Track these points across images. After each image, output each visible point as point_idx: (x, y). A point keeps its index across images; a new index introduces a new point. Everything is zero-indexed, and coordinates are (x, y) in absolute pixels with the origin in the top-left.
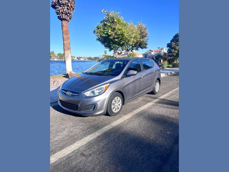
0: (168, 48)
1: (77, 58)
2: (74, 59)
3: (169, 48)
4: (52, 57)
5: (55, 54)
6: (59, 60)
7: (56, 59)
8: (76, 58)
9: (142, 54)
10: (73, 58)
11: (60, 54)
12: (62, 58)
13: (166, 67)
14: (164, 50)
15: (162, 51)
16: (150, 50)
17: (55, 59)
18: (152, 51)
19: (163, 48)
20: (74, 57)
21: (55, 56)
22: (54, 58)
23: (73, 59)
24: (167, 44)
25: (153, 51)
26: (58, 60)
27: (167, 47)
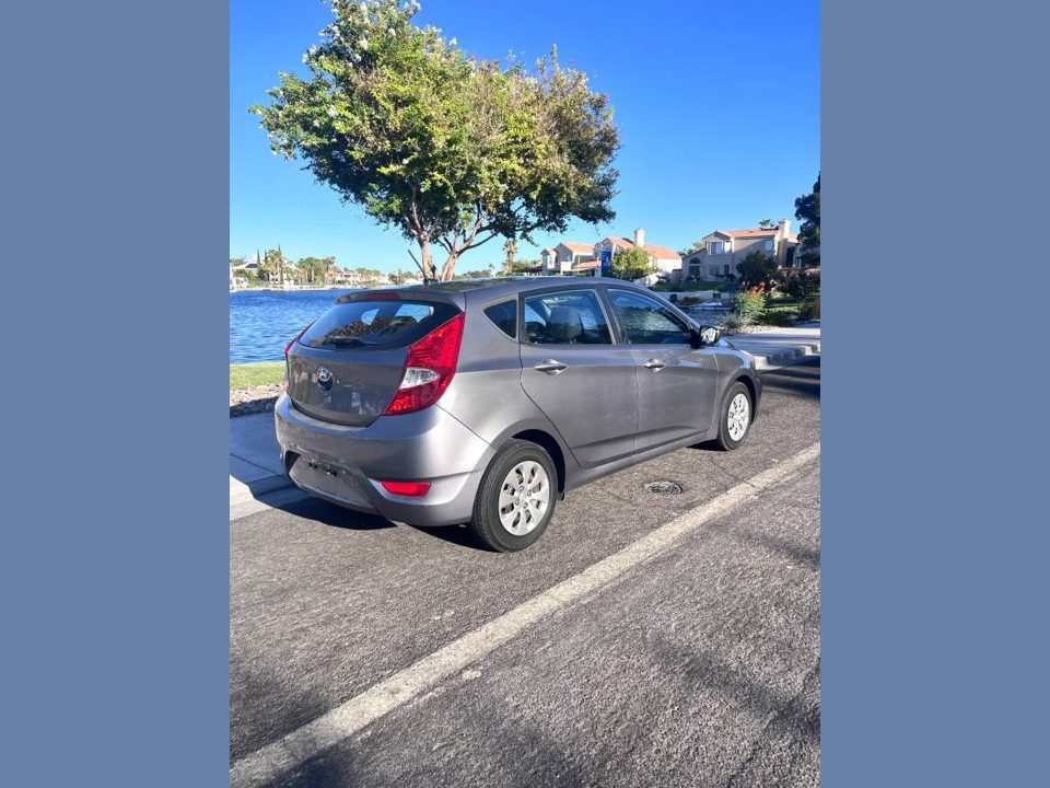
0: (803, 221)
1: (392, 277)
2: (374, 281)
3: (805, 221)
4: (271, 277)
5: (285, 261)
6: (306, 287)
7: (292, 282)
8: (385, 280)
9: (681, 254)
10: (372, 278)
11: (310, 260)
12: (319, 277)
13: (750, 324)
14: (783, 232)
15: (777, 239)
16: (717, 234)
17: (286, 282)
18: (727, 239)
19: (782, 223)
20: (377, 273)
21: (289, 271)
22: (282, 280)
23: (370, 282)
24: (798, 202)
25: (732, 239)
26: (297, 288)
27: (797, 215)
